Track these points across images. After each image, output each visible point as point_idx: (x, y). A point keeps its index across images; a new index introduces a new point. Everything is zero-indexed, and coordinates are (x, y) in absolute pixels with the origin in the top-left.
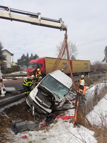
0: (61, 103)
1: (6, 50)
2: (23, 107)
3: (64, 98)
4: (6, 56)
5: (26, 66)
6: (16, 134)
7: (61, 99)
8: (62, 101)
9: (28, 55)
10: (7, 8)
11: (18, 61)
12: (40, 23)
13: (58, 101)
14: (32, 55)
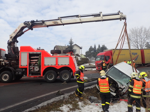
0: (124, 89)
1: (76, 45)
2: (94, 90)
3: (127, 85)
4: (76, 50)
5: (94, 57)
6: (92, 103)
7: (124, 86)
8: (125, 88)
9: (95, 47)
10: (78, 15)
11: (86, 53)
12: (102, 19)
13: (122, 87)
14: (99, 46)
